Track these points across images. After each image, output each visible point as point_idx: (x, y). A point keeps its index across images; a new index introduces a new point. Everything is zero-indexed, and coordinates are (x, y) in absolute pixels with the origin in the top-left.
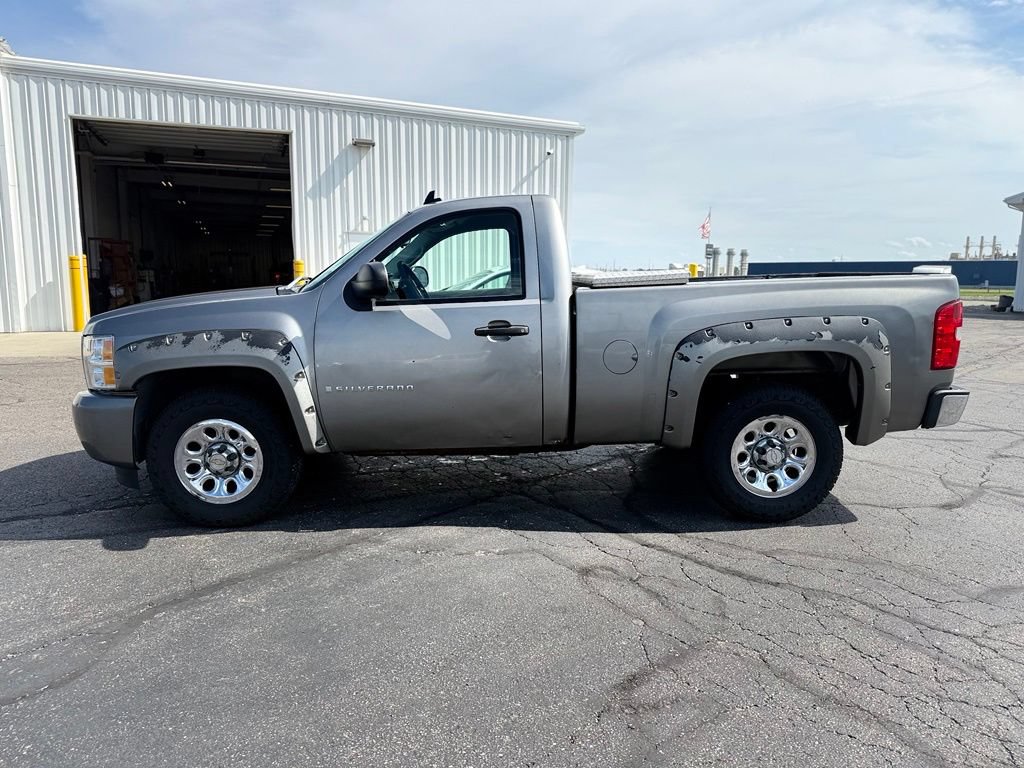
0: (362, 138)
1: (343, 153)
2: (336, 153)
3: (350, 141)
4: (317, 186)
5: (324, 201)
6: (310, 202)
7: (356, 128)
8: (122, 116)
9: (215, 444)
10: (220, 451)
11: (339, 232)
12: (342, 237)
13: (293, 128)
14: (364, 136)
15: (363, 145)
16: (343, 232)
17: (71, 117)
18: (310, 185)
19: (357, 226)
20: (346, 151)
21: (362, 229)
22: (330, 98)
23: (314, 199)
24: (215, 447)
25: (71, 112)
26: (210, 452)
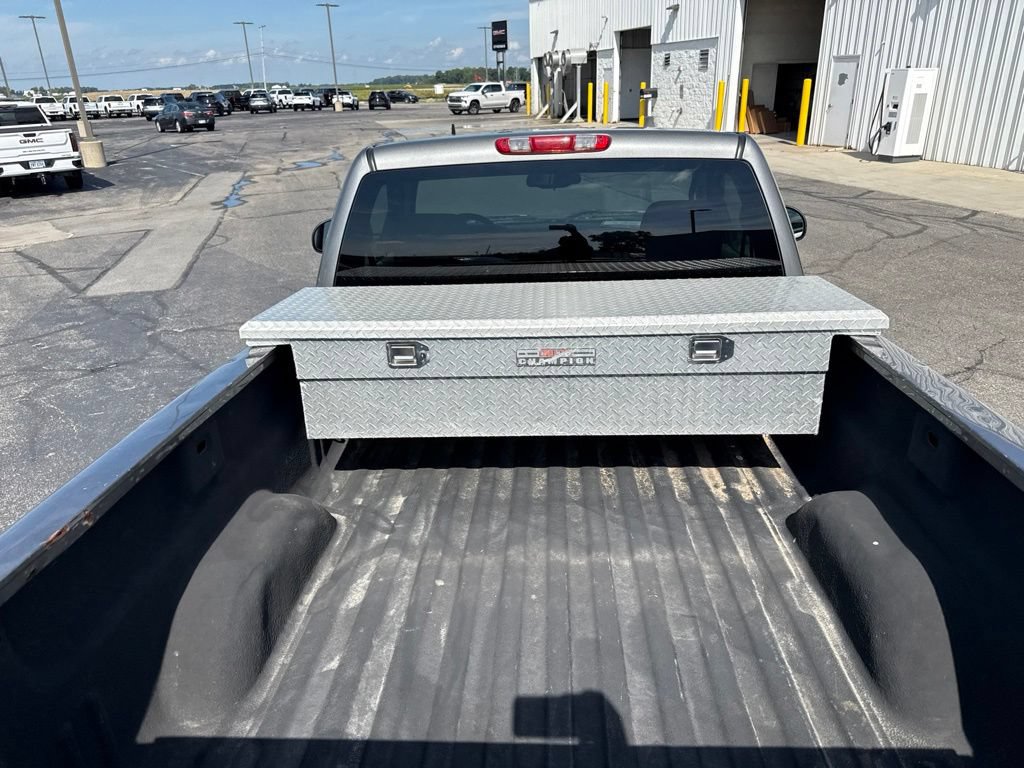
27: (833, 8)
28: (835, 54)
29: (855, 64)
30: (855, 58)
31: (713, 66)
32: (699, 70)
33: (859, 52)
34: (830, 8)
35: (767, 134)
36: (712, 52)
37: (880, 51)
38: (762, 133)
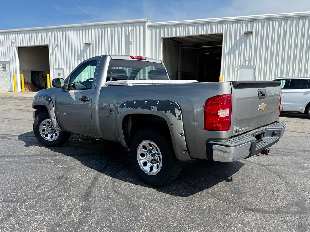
0: (248, 31)
1: (241, 37)
2: (238, 38)
3: (243, 33)
4: (230, 50)
5: (232, 56)
6: (227, 57)
7: (247, 27)
8: (178, 35)
9: (50, 125)
10: (50, 128)
11: (237, 66)
12: (237, 68)
13: (224, 31)
14: (249, 30)
15: (248, 34)
16: (238, 66)
17: (162, 38)
18: (228, 50)
19: (243, 63)
20: (242, 36)
21: (245, 64)
22: (237, 19)
23: (229, 55)
24: (49, 126)
25: (162, 36)
26: (48, 127)
27: (52, 55)
28: (55, 67)
29: (62, 71)
30: (62, 69)
31: (9, 70)
32: (3, 71)
33: (63, 67)
34: (51, 55)
35: (33, 91)
36: (7, 66)
37: (69, 67)
38: (31, 91)
